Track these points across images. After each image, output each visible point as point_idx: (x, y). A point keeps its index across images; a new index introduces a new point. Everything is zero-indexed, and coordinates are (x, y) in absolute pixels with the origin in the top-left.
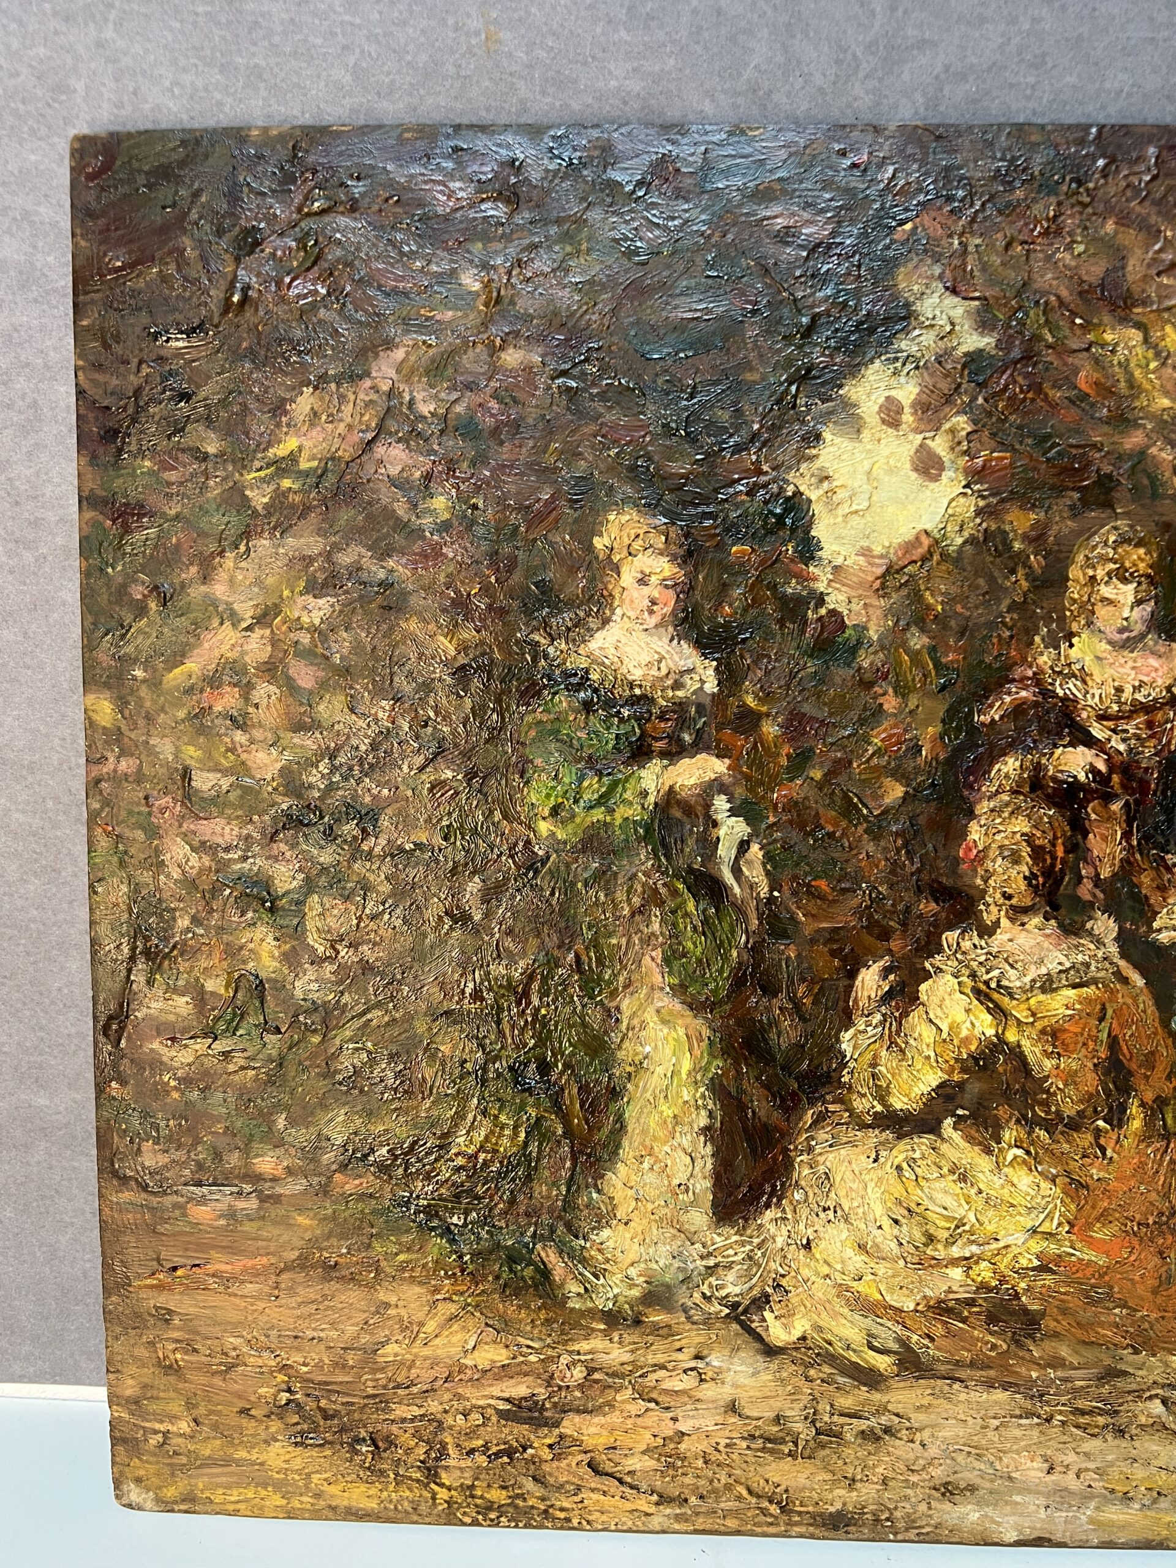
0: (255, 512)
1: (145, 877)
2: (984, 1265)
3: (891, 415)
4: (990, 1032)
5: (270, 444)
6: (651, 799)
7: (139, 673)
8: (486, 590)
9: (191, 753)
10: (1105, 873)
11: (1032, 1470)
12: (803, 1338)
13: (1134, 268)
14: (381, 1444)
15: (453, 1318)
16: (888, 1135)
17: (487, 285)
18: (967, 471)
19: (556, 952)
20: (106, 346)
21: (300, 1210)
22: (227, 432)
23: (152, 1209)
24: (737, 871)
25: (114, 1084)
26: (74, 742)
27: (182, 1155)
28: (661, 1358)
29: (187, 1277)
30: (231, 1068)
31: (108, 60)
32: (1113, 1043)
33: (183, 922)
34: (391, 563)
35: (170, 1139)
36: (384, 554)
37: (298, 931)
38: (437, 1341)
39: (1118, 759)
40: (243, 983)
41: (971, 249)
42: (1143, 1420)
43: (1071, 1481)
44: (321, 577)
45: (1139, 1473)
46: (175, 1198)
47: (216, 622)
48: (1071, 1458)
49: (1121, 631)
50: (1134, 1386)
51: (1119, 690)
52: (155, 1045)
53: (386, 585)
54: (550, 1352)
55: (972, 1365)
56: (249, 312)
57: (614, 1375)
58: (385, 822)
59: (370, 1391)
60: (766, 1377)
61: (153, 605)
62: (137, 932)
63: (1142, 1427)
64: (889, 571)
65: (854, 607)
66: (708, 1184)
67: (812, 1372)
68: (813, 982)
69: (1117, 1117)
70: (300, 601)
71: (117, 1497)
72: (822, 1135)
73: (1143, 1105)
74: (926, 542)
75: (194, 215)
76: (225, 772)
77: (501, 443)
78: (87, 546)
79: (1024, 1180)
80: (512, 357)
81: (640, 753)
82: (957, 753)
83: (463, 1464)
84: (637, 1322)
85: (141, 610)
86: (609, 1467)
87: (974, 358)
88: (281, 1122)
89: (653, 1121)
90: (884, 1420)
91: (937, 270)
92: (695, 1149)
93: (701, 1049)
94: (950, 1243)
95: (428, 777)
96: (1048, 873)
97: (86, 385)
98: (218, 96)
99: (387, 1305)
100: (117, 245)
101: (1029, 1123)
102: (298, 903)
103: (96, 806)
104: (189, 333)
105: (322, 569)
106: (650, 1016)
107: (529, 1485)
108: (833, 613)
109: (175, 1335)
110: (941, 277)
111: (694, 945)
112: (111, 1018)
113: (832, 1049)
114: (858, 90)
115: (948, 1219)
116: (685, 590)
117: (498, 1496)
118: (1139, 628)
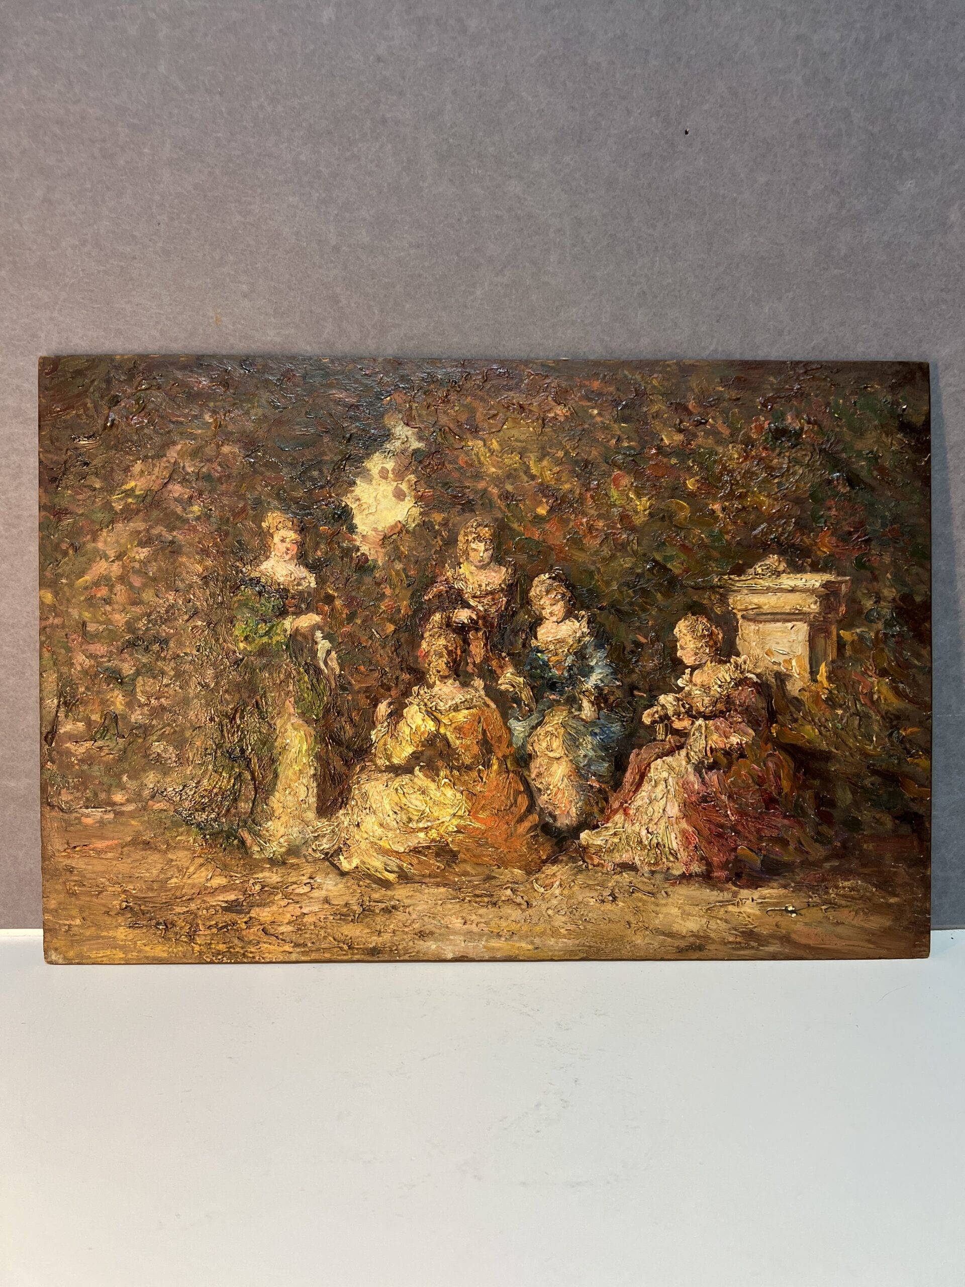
0: (116, 513)
1: (64, 669)
2: (433, 831)
3: (384, 474)
4: (433, 729)
5: (123, 484)
6: (288, 632)
7: (64, 581)
8: (216, 545)
9: (87, 615)
10: (478, 661)
11: (457, 923)
12: (357, 867)
13: (479, 416)
14: (169, 925)
15: (202, 865)
16: (392, 775)
17: (215, 420)
18: (415, 497)
19: (247, 700)
20: (52, 443)
21: (133, 818)
22: (105, 479)
23: (64, 820)
24: (326, 663)
25: (49, 763)
26: (33, 613)
27: (79, 794)
28: (294, 879)
29: (80, 851)
30: (102, 754)
31: (55, 325)
32: (484, 732)
33: (82, 689)
34: (175, 533)
35: (74, 788)
36: (171, 529)
37: (133, 693)
38: (194, 876)
39: (481, 614)
40: (108, 717)
41: (414, 408)
42: (503, 898)
43: (474, 928)
44: (144, 539)
45: (504, 924)
46: (75, 815)
47: (98, 559)
48: (474, 917)
49: (480, 561)
50: (499, 883)
51: (480, 586)
52: (68, 745)
53: (172, 542)
54: (245, 878)
55: (430, 876)
56: (114, 429)
57: (273, 888)
58: (172, 644)
59: (164, 901)
60: (341, 886)
61: (71, 552)
62: (60, 695)
63: (503, 901)
64: (385, 537)
65: (372, 552)
66: (315, 799)
67: (361, 883)
68: (359, 710)
69: (488, 765)
70: (135, 549)
71: (45, 958)
72: (364, 776)
73: (498, 759)
74: (399, 525)
75: (91, 390)
76: (101, 623)
77: (222, 484)
78: (42, 527)
79: (449, 792)
80: (226, 449)
81: (283, 613)
82: (416, 612)
83: (206, 933)
84: (284, 863)
85: (65, 554)
86: (272, 931)
87: (416, 451)
88: (125, 778)
89: (290, 773)
90: (392, 903)
91: (400, 416)
92: (309, 784)
93: (311, 740)
94: (418, 821)
95: (190, 625)
96: (455, 661)
97: (43, 459)
98: (103, 340)
99: (172, 860)
100: (59, 402)
101: (452, 769)
102: (134, 680)
103: (43, 639)
104: (88, 438)
105: (145, 536)
106: (289, 727)
107: (236, 941)
108: (363, 554)
109: (76, 878)
110: (402, 419)
111: (308, 696)
112: (48, 733)
113: (368, 738)
114: (369, 342)
115: (418, 811)
116: (301, 545)
117: (222, 947)
118: (487, 560)
